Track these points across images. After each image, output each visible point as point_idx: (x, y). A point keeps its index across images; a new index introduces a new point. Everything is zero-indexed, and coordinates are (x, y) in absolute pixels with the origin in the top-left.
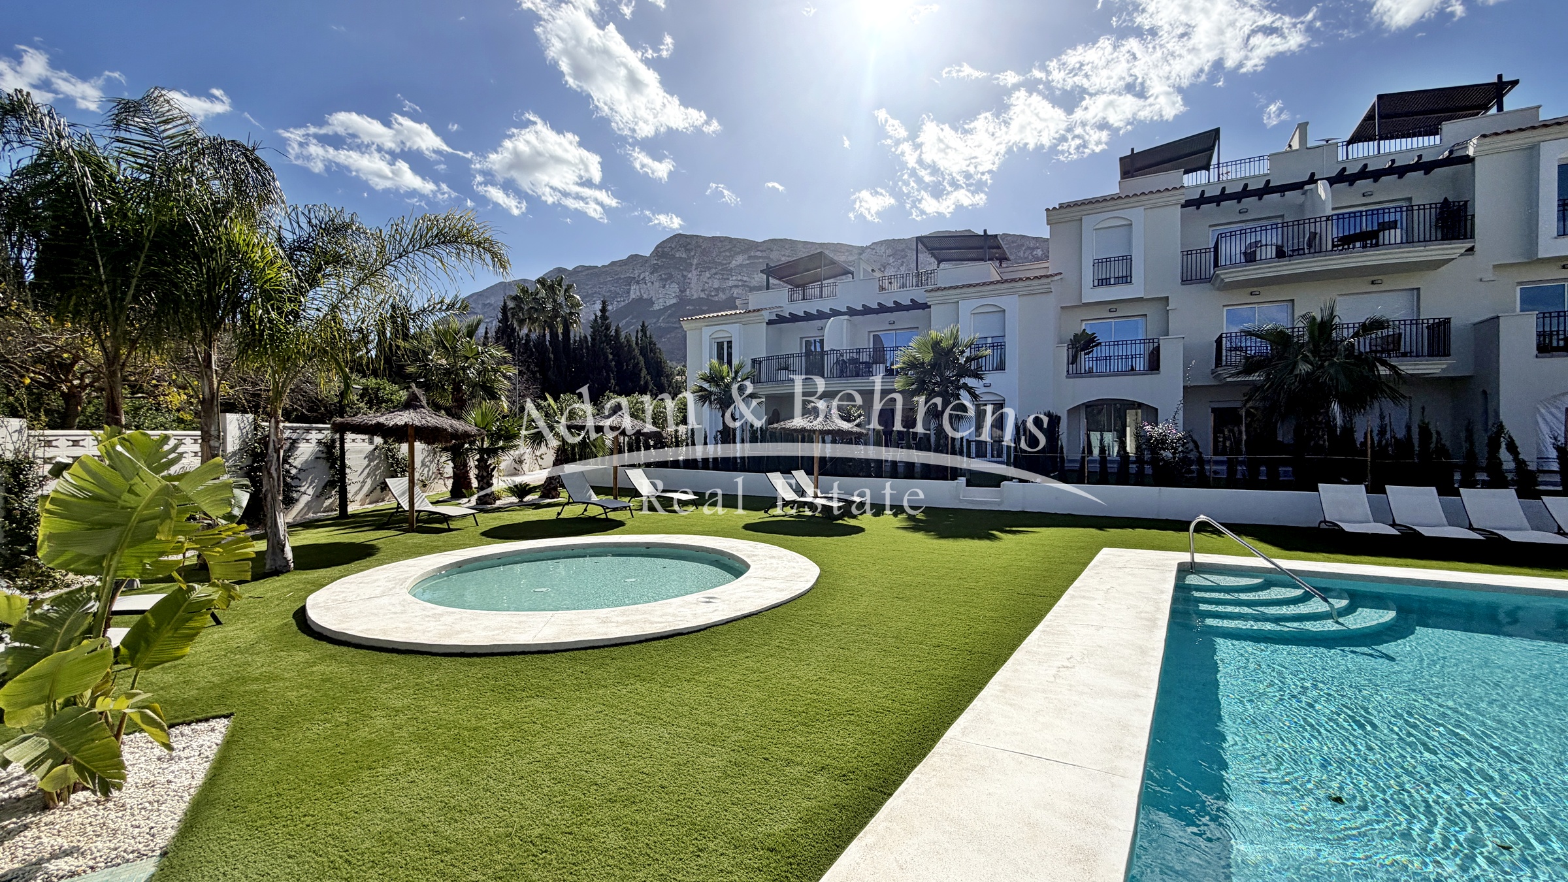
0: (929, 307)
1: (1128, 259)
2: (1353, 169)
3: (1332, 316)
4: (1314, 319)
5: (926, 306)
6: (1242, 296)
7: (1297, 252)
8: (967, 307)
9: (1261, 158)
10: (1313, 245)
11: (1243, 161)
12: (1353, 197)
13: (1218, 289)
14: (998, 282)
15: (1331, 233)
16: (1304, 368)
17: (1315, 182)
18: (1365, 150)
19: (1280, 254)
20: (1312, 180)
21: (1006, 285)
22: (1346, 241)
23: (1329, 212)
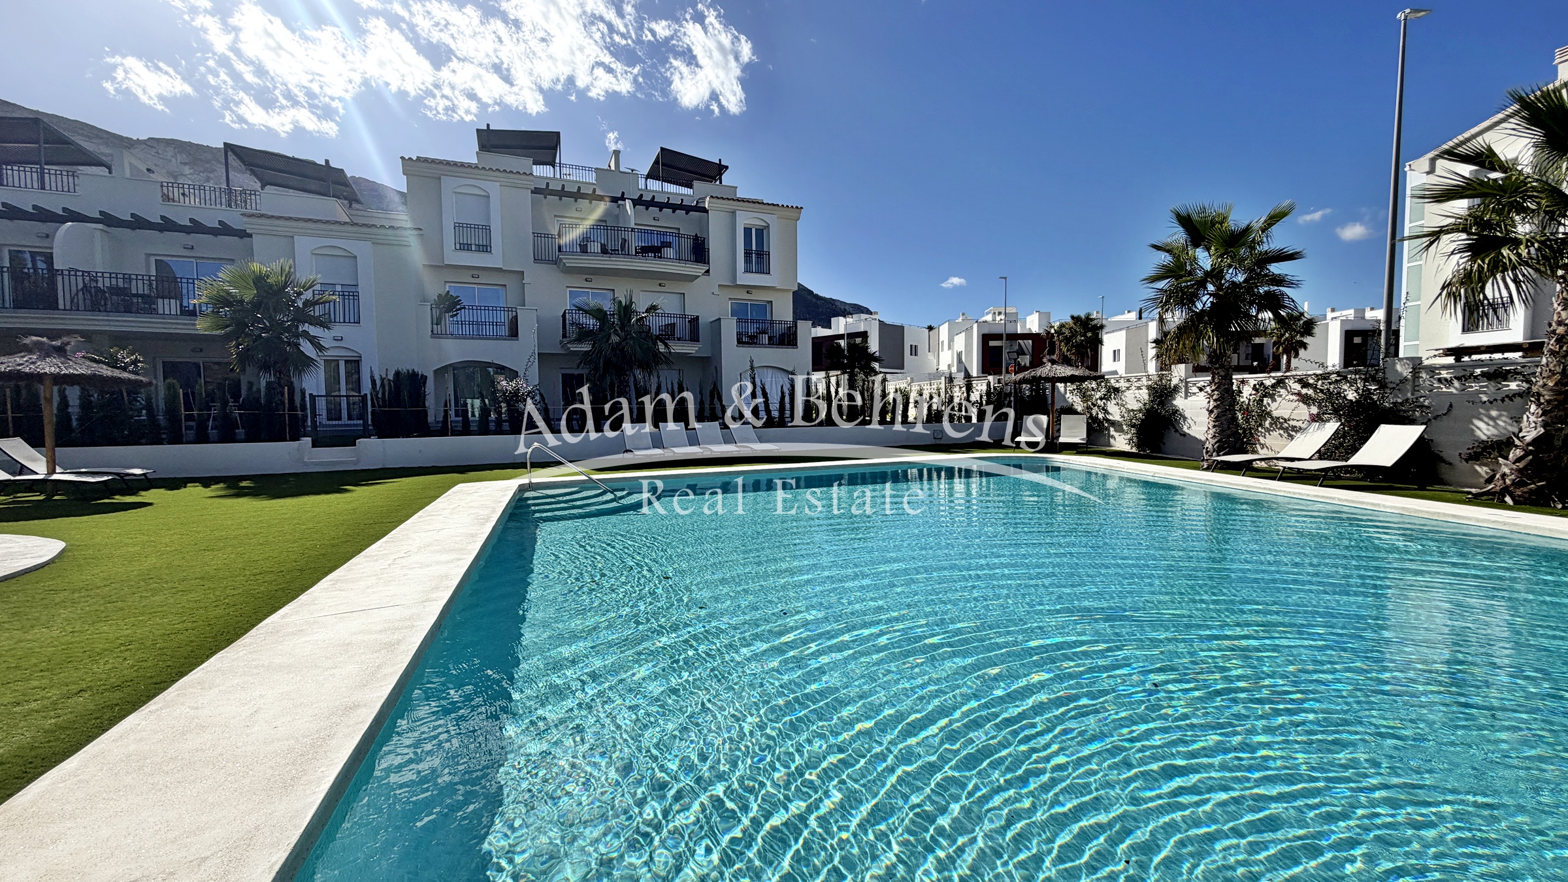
0: (250, 236)
1: (487, 229)
2: (647, 197)
3: (631, 303)
4: (620, 302)
5: (243, 234)
6: (578, 281)
7: (614, 252)
8: (305, 245)
9: (590, 170)
10: (622, 249)
11: (577, 167)
12: (648, 218)
13: (562, 272)
14: (346, 223)
15: (635, 243)
16: (615, 339)
17: (624, 200)
18: (655, 185)
19: (604, 251)
20: (623, 198)
21: (355, 229)
22: (644, 251)
23: (633, 226)
